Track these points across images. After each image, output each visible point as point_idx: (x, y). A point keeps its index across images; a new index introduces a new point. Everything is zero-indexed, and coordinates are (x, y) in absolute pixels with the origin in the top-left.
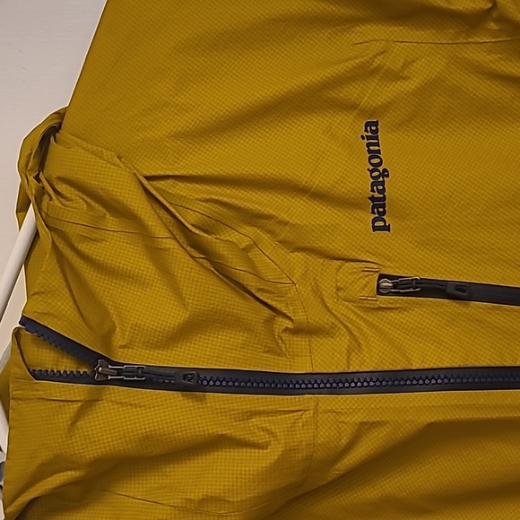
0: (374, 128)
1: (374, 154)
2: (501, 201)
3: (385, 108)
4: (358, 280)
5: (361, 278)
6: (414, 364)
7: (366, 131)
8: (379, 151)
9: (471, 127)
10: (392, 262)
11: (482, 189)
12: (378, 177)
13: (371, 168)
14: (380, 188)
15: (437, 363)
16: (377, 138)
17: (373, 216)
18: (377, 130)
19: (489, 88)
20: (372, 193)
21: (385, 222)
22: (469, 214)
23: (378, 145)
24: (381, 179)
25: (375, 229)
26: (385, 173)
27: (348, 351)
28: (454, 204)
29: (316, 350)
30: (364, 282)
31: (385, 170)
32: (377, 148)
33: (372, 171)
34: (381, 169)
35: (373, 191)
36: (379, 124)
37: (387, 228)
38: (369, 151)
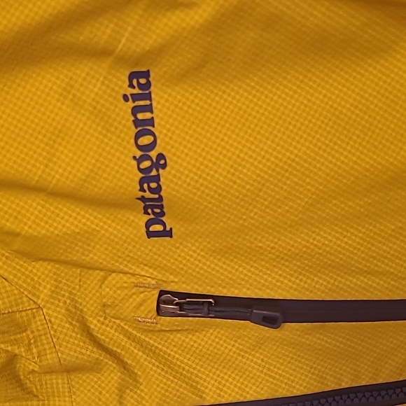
0: (143, 81)
1: (144, 127)
2: (334, 191)
3: (158, 52)
4: (131, 297)
5: (134, 294)
6: (208, 398)
7: (131, 86)
8: (151, 122)
9: (297, 71)
10: (176, 276)
11: (308, 176)
12: (149, 169)
13: (139, 153)
14: (153, 185)
15: (238, 396)
16: (149, 97)
17: (146, 218)
18: (148, 84)
19: (328, 13)
20: (141, 194)
21: (164, 225)
22: (288, 211)
23: (149, 109)
24: (154, 173)
25: (150, 234)
26: (161, 162)
27: (120, 390)
28: (265, 200)
29: (78, 389)
30: (138, 299)
31: (161, 156)
32: (148, 115)
33: (139, 160)
34: (153, 154)
35: (142, 189)
36: (152, 74)
37: (168, 233)
38: (137, 122)
